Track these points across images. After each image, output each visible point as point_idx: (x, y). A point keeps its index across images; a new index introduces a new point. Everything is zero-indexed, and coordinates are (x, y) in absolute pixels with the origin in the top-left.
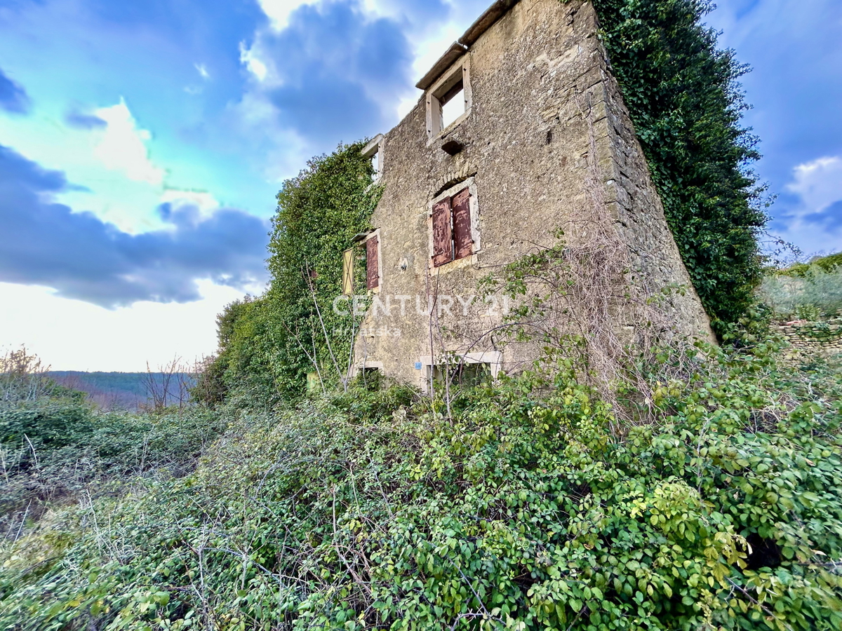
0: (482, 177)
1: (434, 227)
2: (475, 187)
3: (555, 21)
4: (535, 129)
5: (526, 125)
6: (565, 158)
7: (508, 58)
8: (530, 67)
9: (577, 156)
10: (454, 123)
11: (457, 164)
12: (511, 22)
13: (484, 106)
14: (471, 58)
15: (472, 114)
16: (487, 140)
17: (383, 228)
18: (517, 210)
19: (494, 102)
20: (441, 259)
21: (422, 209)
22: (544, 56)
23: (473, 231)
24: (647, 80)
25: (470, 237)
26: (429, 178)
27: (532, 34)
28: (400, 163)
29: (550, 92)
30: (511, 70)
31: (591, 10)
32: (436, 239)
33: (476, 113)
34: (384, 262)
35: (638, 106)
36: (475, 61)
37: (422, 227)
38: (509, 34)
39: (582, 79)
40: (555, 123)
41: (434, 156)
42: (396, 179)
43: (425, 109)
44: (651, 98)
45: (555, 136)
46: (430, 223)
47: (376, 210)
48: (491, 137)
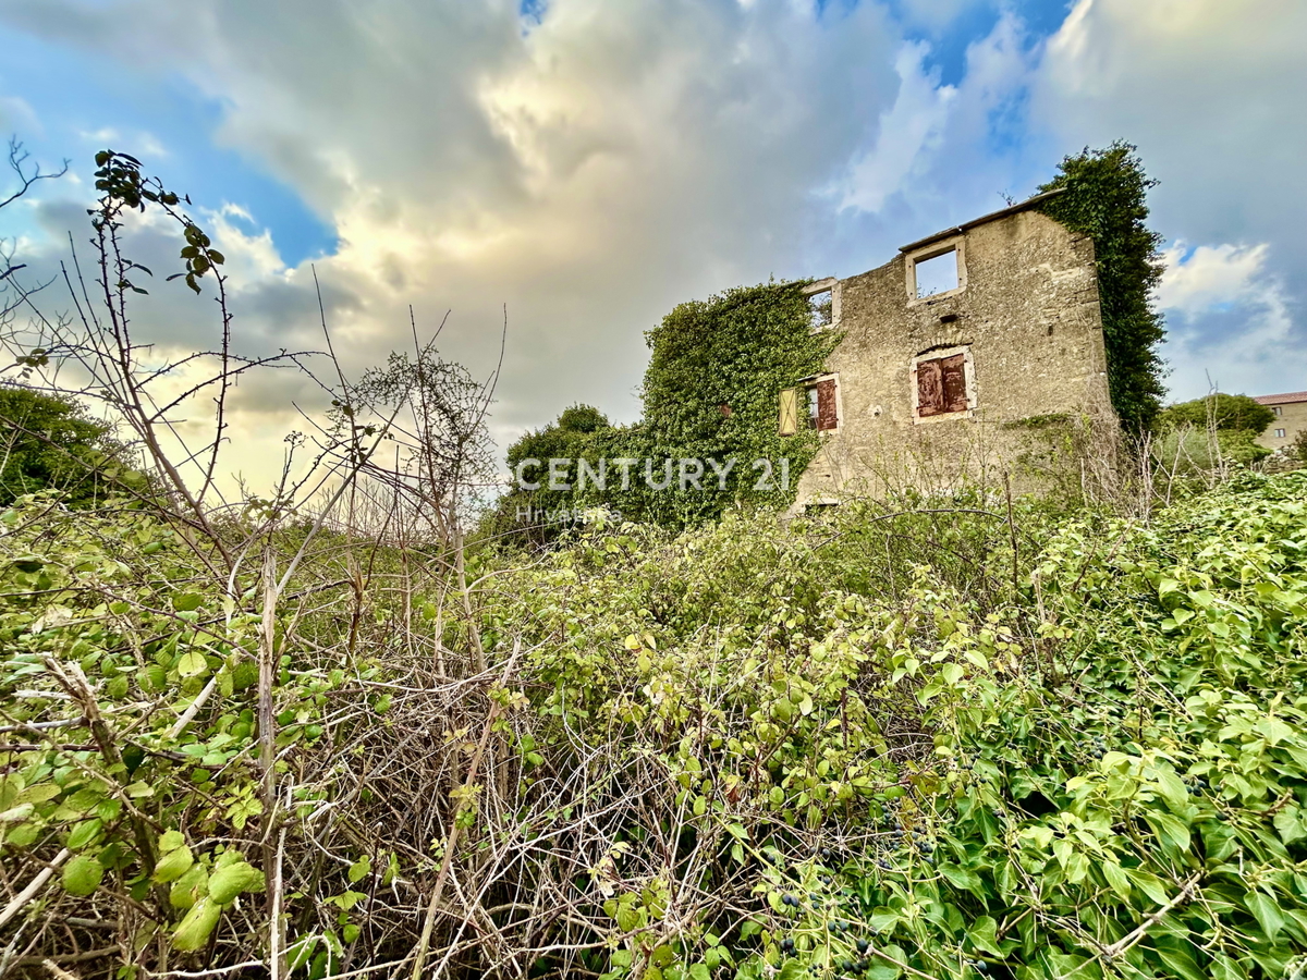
0: (980, 348)
1: (920, 382)
2: (971, 355)
3: (1059, 242)
4: (1036, 321)
5: (1027, 316)
6: (1064, 350)
7: (1011, 255)
8: (1033, 270)
9: (1075, 350)
10: (945, 294)
11: (949, 331)
12: (1013, 225)
13: (981, 288)
14: (967, 242)
15: (967, 291)
16: (984, 318)
17: (842, 373)
18: (1016, 381)
19: (993, 288)
20: (927, 410)
21: (901, 363)
22: (1047, 266)
23: (968, 391)
24: (1116, 291)
25: (965, 395)
26: (911, 336)
27: (1035, 244)
28: (870, 314)
29: (1052, 296)
30: (1013, 266)
31: (1092, 245)
32: (921, 392)
33: (973, 293)
34: (845, 406)
35: (1107, 309)
36: (972, 245)
37: (901, 379)
38: (1011, 235)
39: (1083, 294)
40: (1056, 320)
41: (918, 318)
42: (864, 328)
43: (904, 270)
44: (1116, 304)
45: (1056, 331)
46: (914, 379)
47: (833, 355)
48: (989, 316)
